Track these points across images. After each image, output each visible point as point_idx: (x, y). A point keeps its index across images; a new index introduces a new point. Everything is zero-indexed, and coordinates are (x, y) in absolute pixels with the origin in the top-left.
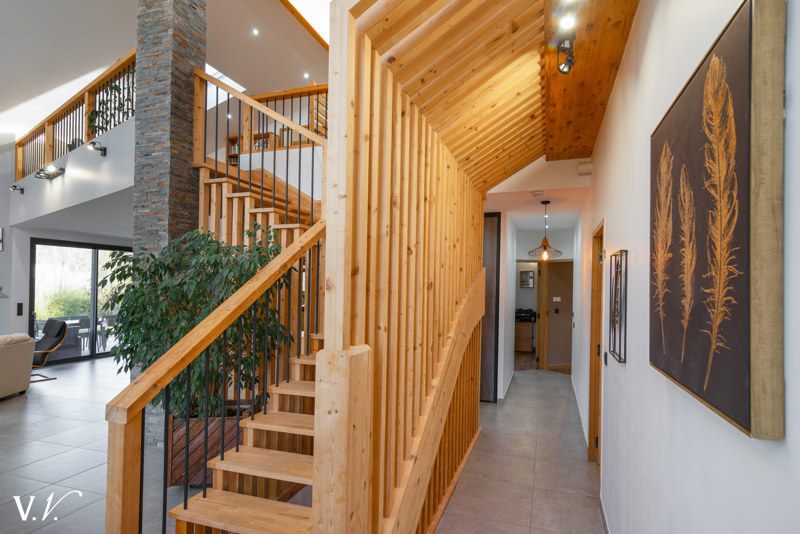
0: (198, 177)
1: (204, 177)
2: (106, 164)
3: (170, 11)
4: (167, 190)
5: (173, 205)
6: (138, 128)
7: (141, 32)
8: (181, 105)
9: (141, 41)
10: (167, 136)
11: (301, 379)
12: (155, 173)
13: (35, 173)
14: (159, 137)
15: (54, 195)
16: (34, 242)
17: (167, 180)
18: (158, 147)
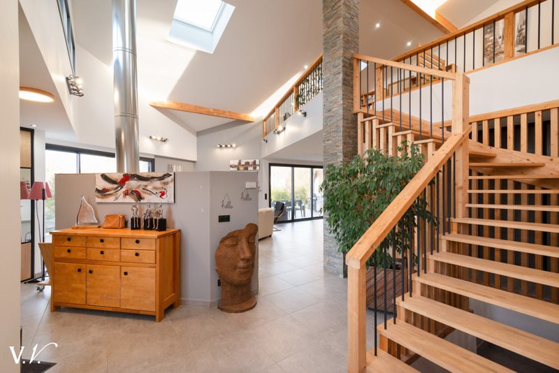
0: (357, 119)
1: (360, 118)
2: (307, 121)
3: (342, 25)
4: (341, 129)
5: (344, 137)
6: (324, 97)
7: (325, 44)
8: (347, 78)
9: (325, 48)
10: (341, 97)
11: (447, 251)
12: (334, 120)
13: (272, 132)
14: (336, 99)
15: (281, 141)
16: (271, 165)
17: (341, 123)
18: (336, 105)
